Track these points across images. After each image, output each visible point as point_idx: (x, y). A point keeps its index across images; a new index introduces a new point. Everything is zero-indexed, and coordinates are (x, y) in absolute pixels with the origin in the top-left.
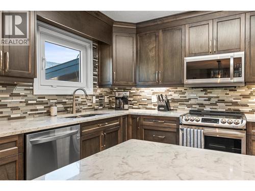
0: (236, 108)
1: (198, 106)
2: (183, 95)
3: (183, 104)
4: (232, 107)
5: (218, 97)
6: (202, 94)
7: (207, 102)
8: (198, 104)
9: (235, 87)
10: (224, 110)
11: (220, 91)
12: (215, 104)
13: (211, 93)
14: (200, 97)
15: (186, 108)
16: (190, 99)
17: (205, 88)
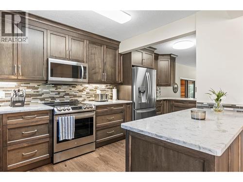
0: (76, 98)
1: (50, 100)
2: (36, 90)
3: (36, 98)
4: (73, 98)
5: (65, 92)
6: (54, 89)
7: (58, 96)
8: (50, 97)
9: (76, 85)
10: (69, 101)
11: (66, 87)
12: (63, 97)
13: (60, 88)
14: (52, 92)
15: (39, 102)
16: (43, 94)
17: (56, 85)
